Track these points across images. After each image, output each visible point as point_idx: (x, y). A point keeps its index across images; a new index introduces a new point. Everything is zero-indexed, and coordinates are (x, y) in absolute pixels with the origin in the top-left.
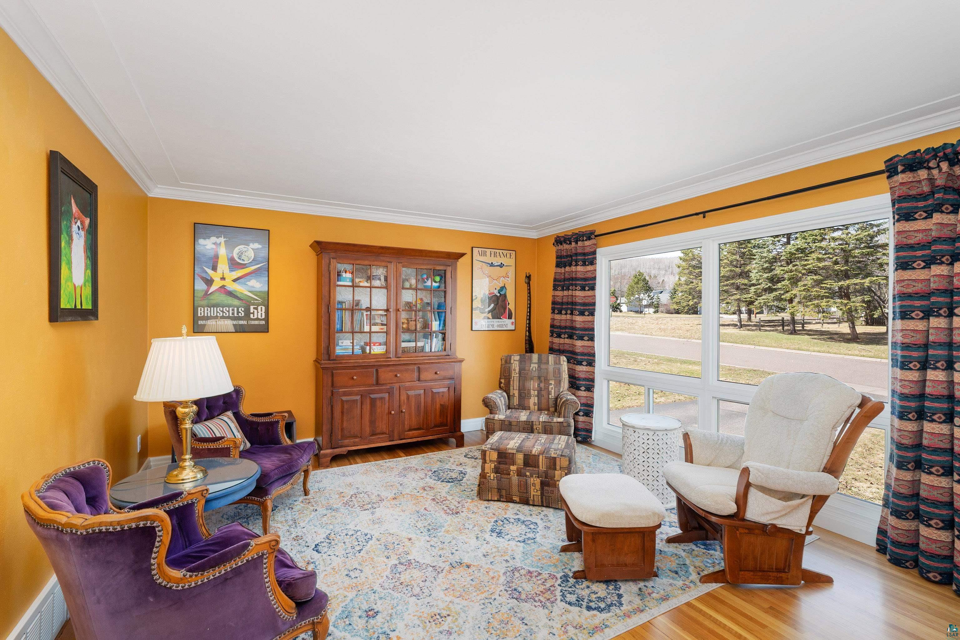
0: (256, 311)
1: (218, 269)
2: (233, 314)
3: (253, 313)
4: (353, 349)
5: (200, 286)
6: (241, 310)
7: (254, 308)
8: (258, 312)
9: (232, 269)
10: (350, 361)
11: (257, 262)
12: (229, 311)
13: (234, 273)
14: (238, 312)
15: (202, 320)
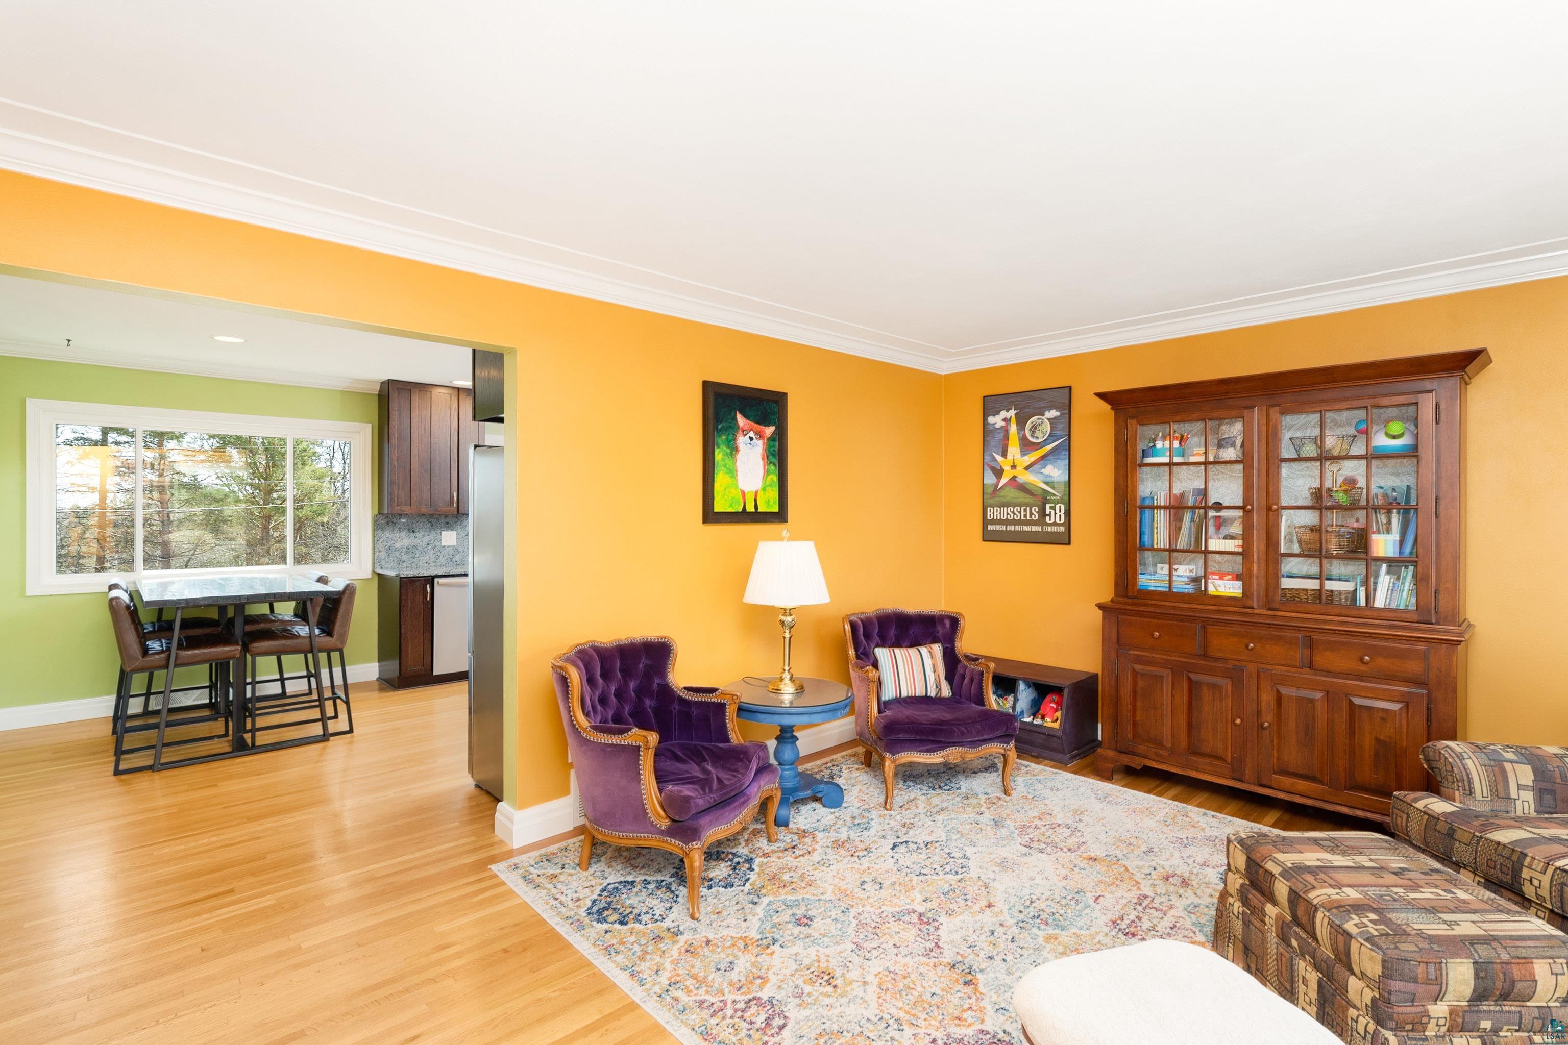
0: (1053, 512)
1: (1008, 454)
2: (1025, 516)
3: (1049, 515)
4: (1170, 580)
5: (990, 479)
6: (1035, 510)
7: (1051, 508)
8: (1055, 514)
9: (1023, 454)
10: (1163, 603)
11: (1055, 438)
12: (1020, 512)
13: (1026, 458)
14: (1031, 514)
15: (992, 524)
